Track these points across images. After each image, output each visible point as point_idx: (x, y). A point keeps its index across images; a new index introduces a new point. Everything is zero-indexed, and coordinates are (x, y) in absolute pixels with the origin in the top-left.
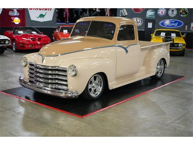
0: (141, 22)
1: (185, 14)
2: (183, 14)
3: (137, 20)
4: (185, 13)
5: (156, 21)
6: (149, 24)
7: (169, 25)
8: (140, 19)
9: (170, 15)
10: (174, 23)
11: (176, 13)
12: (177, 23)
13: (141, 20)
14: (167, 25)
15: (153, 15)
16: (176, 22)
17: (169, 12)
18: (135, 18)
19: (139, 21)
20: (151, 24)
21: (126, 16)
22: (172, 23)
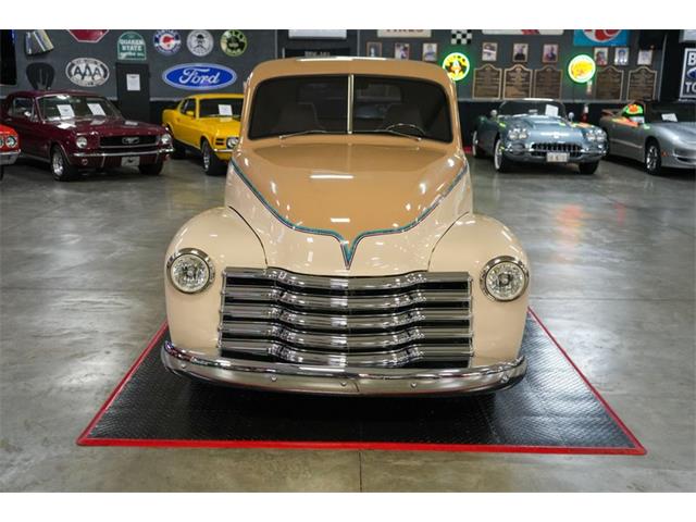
0: (102, 72)
1: (237, 49)
2: (233, 49)
3: (87, 67)
4: (236, 45)
5: (151, 70)
6: (129, 77)
7: (193, 81)
8: (100, 62)
9: (192, 50)
10: (208, 74)
11: (212, 43)
12: (218, 74)
13: (102, 66)
14: (187, 81)
15: (140, 49)
16: (212, 72)
17: (189, 40)
18: (82, 59)
19: (97, 69)
20: (137, 77)
21: (48, 52)
22: (200, 74)
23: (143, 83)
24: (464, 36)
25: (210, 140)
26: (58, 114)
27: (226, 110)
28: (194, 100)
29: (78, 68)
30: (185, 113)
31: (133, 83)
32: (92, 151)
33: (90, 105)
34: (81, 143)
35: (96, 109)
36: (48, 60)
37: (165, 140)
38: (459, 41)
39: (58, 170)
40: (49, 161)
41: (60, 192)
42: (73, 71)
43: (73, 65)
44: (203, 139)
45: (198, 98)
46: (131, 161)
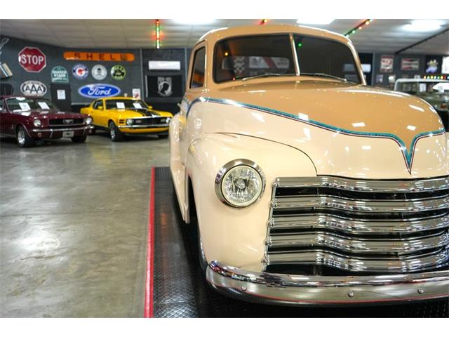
0: (42, 89)
1: (120, 76)
2: (118, 76)
3: (33, 86)
4: (120, 74)
5: (71, 87)
6: (59, 92)
7: (96, 93)
9: (95, 77)
10: (105, 89)
11: (106, 73)
12: (110, 90)
13: (42, 85)
14: (92, 93)
15: (64, 76)
16: (107, 89)
17: (93, 71)
18: (31, 82)
19: (39, 87)
20: (63, 92)
21: (9, 77)
22: (100, 90)
23: (67, 95)
24: (240, 69)
25: (115, 121)
26: (20, 108)
27: (121, 105)
28: (102, 100)
29: (28, 87)
30: (97, 108)
31: (61, 95)
32: (44, 128)
33: (40, 103)
34: (37, 123)
35: (44, 105)
36: (9, 82)
37: (88, 122)
38: (238, 72)
39: (21, 141)
40: (15, 136)
41: (23, 154)
42: (25, 88)
43: (24, 85)
44: (110, 121)
45: (104, 99)
46: (68, 134)
